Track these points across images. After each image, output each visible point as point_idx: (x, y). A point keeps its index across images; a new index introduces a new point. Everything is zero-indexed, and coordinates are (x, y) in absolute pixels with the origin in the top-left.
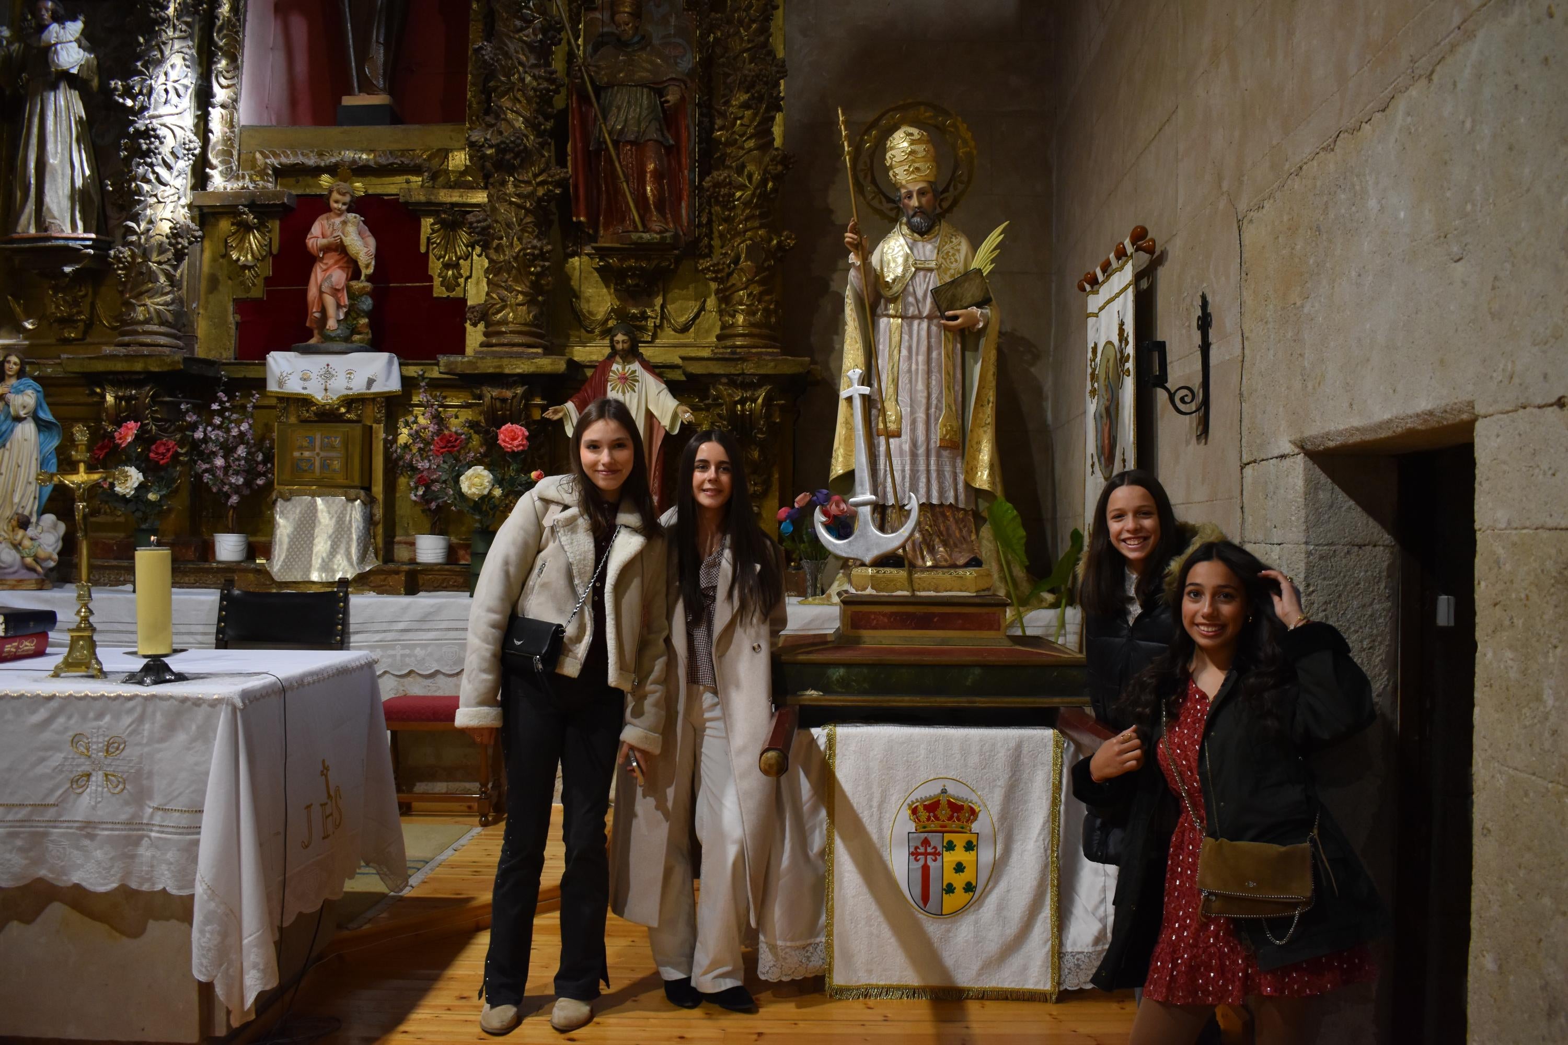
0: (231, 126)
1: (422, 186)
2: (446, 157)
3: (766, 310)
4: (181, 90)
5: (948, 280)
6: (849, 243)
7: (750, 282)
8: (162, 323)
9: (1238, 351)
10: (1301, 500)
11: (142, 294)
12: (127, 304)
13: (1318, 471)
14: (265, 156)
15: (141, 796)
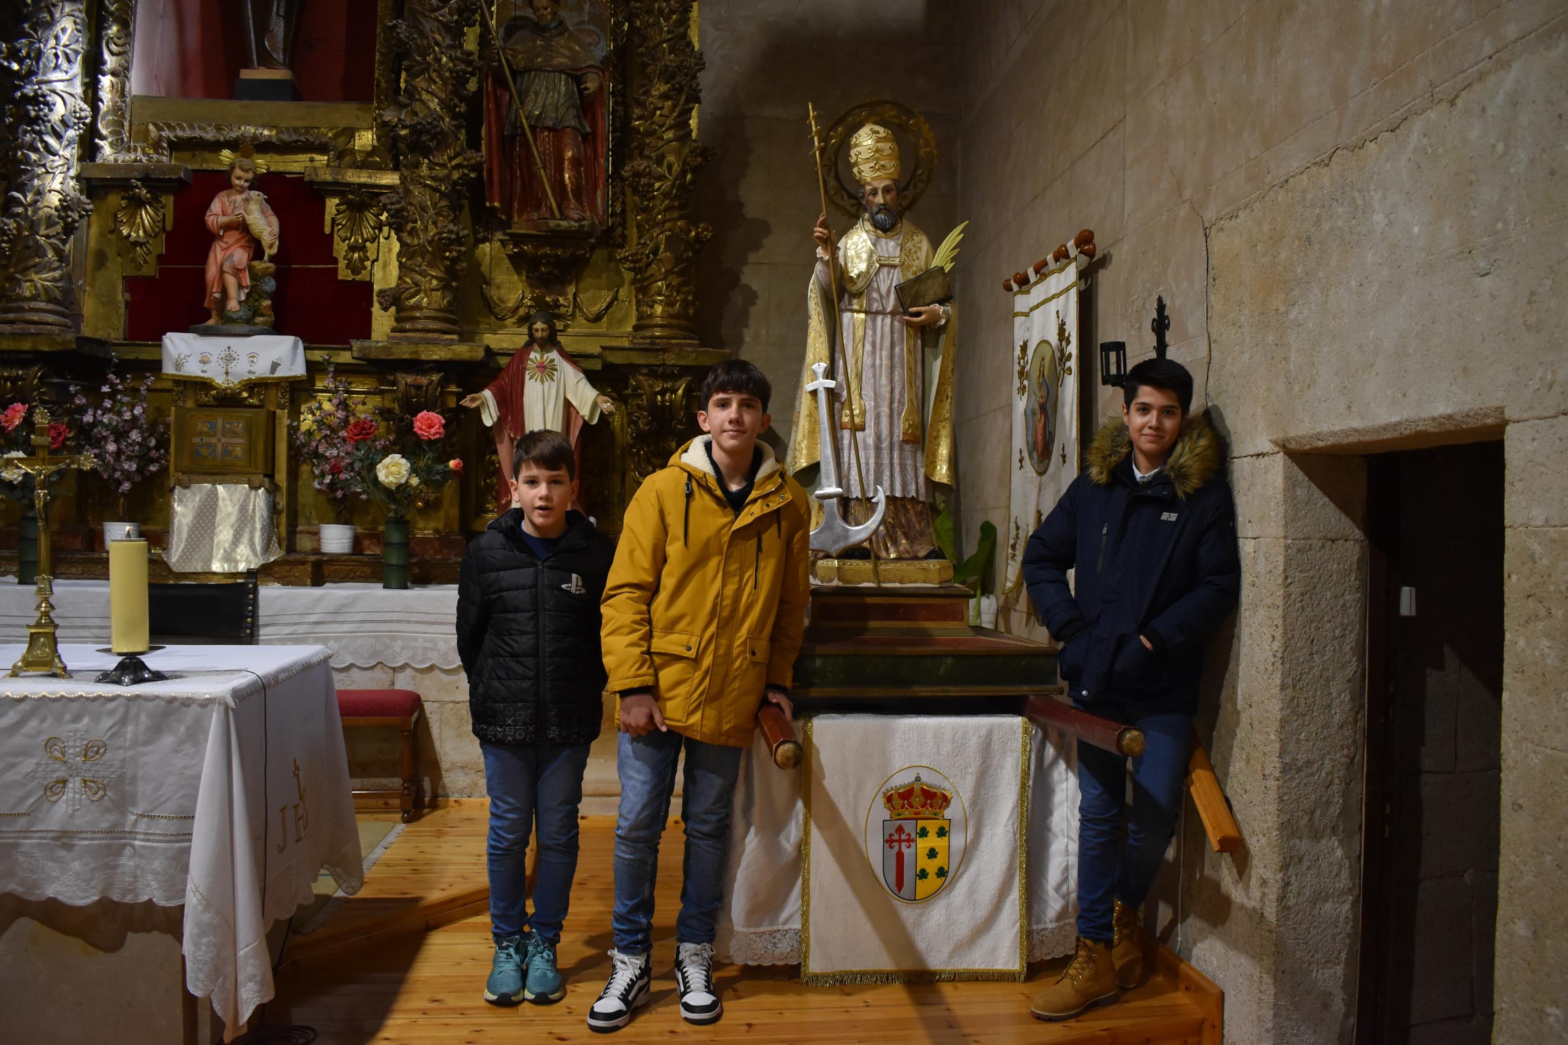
0: (122, 94)
1: (328, 165)
2: (353, 136)
3: (685, 302)
4: (72, 56)
5: (911, 277)
6: (818, 237)
7: (669, 272)
8: (49, 301)
9: (1204, 352)
10: (1280, 497)
11: (28, 268)
12: (11, 279)
13: (1296, 468)
14: (159, 129)
15: (123, 803)
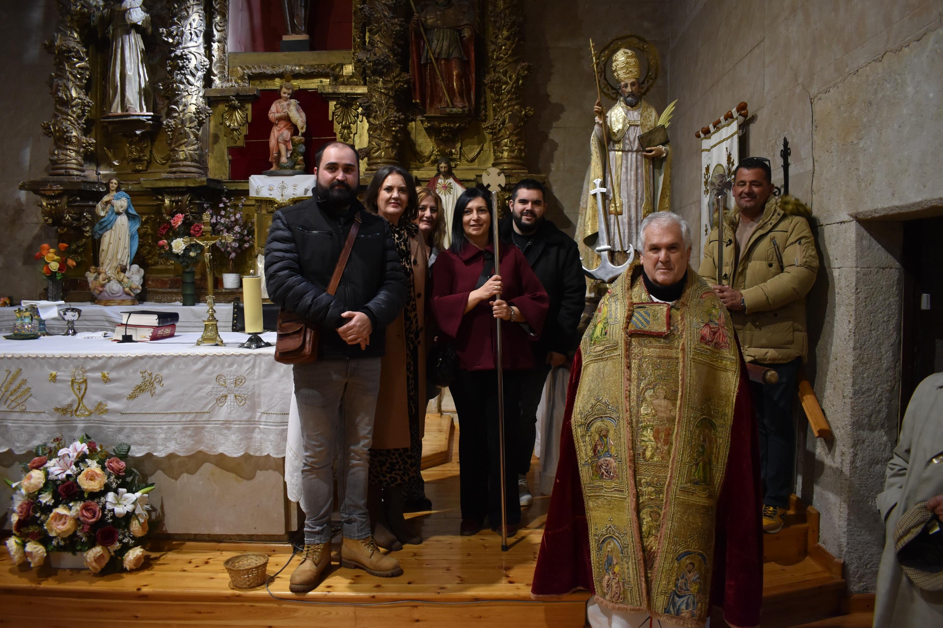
0: (224, 52)
1: (330, 84)
2: (342, 68)
3: (519, 149)
4: (199, 34)
5: (646, 131)
6: (596, 111)
7: (511, 134)
8: (192, 161)
9: (810, 167)
10: (854, 245)
11: (181, 145)
12: (173, 150)
13: (863, 229)
14: (243, 69)
15: (253, 407)
